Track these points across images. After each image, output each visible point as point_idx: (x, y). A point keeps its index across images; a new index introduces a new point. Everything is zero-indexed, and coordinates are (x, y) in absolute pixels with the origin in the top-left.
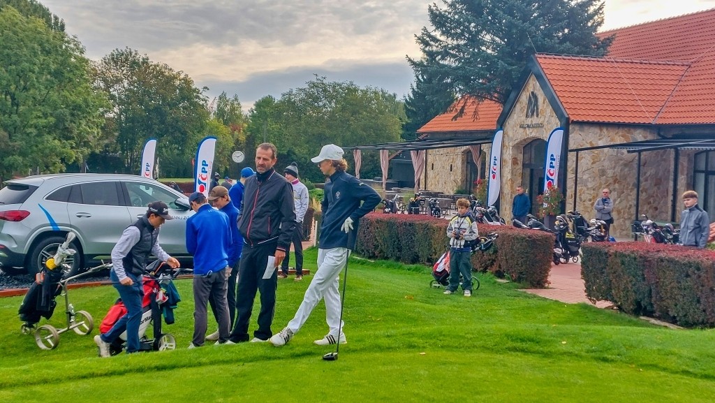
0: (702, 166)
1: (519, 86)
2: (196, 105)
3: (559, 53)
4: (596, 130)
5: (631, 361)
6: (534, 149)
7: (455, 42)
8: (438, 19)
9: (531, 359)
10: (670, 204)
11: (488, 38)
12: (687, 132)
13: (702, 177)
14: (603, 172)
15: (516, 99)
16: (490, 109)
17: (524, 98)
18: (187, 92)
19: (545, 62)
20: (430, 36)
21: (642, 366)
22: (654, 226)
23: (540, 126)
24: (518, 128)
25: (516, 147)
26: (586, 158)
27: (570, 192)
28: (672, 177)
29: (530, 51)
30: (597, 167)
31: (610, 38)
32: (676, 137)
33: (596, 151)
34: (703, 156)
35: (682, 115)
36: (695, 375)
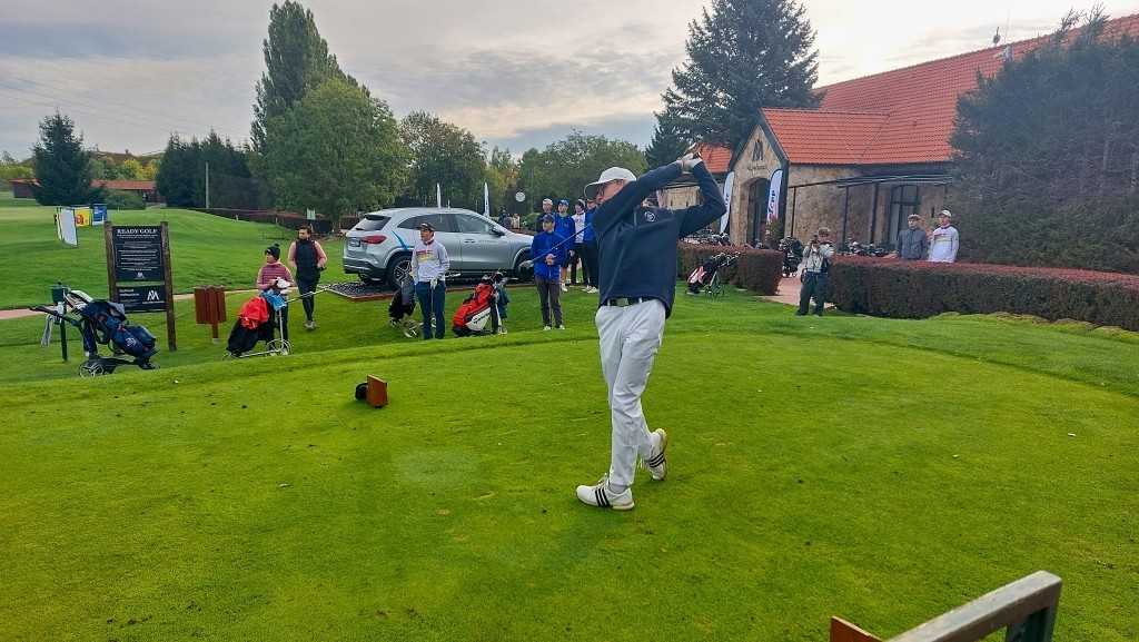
0: (898, 198)
1: (748, 135)
2: (477, 157)
3: (780, 107)
4: (811, 170)
5: (867, 339)
6: (758, 188)
7: (694, 100)
8: (680, 80)
9: (791, 339)
10: (870, 230)
11: (721, 95)
12: (887, 170)
13: (897, 207)
14: (815, 205)
15: (744, 146)
16: (721, 156)
17: (751, 145)
18: (470, 147)
19: (769, 115)
20: (672, 95)
21: (877, 342)
22: (859, 246)
23: (763, 168)
24: (746, 170)
25: (744, 185)
26: (802, 194)
27: (788, 221)
28: (872, 208)
29: (758, 105)
30: (811, 200)
31: (824, 92)
32: (876, 175)
33: (810, 187)
34: (899, 190)
35: (882, 156)
36: (919, 348)
